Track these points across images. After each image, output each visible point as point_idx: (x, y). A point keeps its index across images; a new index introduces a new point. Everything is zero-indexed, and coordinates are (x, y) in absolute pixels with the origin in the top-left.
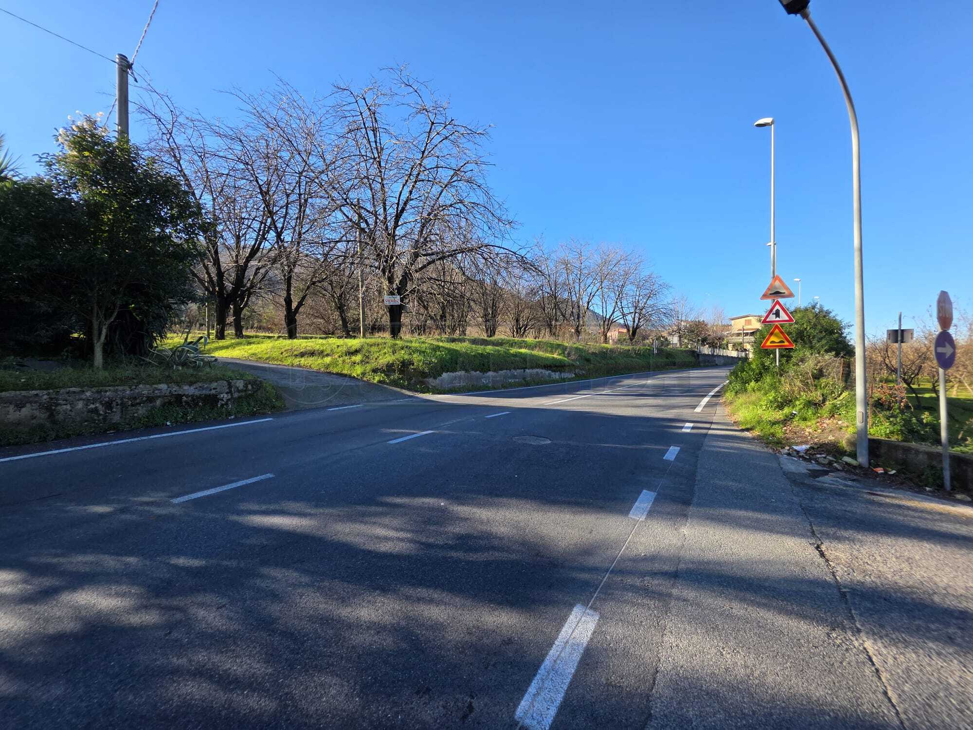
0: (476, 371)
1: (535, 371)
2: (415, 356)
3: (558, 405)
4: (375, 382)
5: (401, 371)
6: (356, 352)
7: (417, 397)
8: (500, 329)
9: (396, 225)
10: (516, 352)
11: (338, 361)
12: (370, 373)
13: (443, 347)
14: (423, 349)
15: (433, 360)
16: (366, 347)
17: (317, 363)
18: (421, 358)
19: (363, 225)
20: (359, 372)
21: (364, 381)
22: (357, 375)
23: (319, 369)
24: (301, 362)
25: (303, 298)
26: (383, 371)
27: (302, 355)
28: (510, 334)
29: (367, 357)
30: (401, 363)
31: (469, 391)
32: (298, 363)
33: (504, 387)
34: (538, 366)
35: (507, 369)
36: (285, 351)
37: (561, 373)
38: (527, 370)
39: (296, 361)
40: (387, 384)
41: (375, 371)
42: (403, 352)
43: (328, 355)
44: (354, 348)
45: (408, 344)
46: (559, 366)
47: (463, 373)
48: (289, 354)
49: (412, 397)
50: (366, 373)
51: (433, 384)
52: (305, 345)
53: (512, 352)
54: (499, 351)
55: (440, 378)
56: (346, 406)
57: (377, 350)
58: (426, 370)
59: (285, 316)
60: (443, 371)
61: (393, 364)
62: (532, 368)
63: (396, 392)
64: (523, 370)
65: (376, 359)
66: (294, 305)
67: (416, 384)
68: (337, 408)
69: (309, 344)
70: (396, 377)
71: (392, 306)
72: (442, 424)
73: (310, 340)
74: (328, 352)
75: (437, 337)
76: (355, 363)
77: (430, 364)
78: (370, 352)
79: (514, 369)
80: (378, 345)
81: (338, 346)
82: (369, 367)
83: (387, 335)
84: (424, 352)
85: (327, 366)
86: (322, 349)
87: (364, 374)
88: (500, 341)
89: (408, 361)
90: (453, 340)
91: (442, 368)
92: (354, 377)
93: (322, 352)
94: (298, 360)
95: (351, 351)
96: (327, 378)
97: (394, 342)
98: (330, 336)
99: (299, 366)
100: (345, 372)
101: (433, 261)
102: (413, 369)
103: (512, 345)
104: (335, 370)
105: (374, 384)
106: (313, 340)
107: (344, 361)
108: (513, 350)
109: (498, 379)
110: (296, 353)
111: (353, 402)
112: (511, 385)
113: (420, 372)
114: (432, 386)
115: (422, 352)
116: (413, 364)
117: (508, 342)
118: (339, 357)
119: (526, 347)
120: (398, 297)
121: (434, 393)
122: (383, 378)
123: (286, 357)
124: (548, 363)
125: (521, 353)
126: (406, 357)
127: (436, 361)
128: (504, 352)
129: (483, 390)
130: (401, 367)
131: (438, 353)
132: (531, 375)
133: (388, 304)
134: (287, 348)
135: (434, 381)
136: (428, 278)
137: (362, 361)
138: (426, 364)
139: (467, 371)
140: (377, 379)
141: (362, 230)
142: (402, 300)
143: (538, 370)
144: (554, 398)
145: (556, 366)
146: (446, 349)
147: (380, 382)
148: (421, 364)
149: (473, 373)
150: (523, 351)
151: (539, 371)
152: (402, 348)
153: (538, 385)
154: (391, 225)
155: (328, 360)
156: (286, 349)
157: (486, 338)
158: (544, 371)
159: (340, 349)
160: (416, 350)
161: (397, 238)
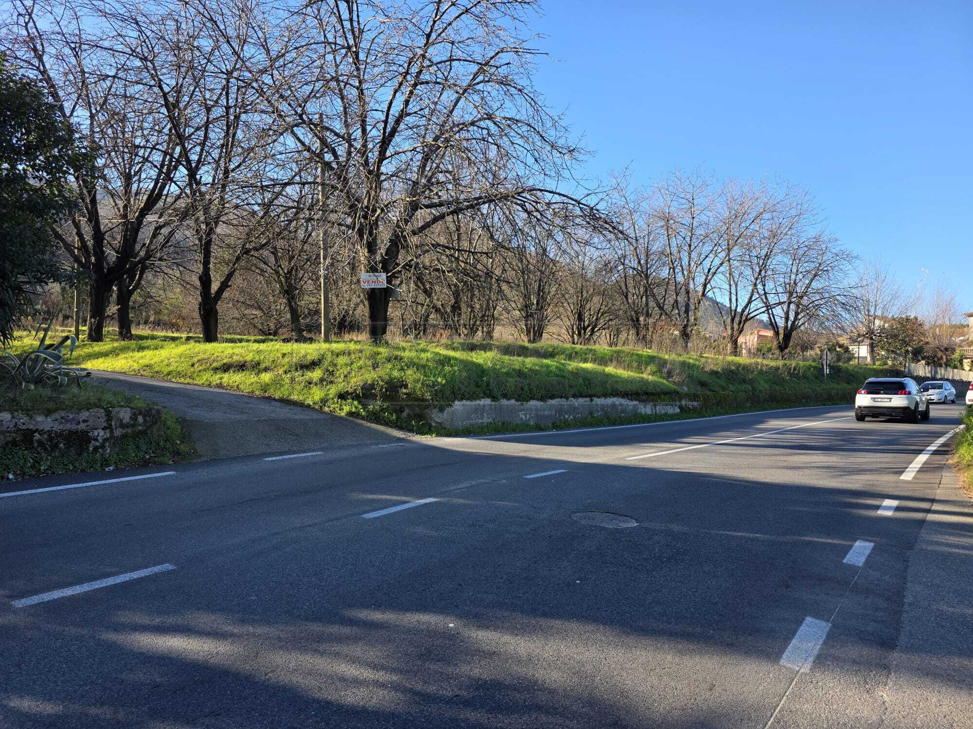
0: (509, 399)
1: (610, 401)
2: (409, 372)
3: (650, 460)
4: (343, 414)
5: (385, 398)
6: (313, 365)
7: (411, 442)
8: (550, 329)
9: (382, 157)
10: (577, 369)
11: (282, 380)
12: (336, 400)
13: (456, 359)
14: (423, 362)
15: (439, 380)
16: (329, 357)
17: (248, 382)
18: (419, 376)
19: (328, 157)
20: (317, 398)
21: (325, 413)
22: (314, 403)
23: (253, 392)
24: (224, 380)
25: (230, 276)
26: (356, 397)
27: (226, 368)
29: (332, 373)
30: (386, 383)
31: (497, 432)
32: (218, 382)
33: (556, 426)
34: (615, 393)
35: (561, 397)
36: (199, 361)
37: (655, 405)
38: (595, 399)
39: (216, 379)
40: (363, 418)
41: (342, 396)
42: (389, 366)
43: (266, 370)
44: (310, 358)
45: (398, 353)
46: (651, 393)
47: (487, 401)
48: (204, 367)
49: (400, 440)
50: (328, 400)
51: (438, 420)
52: (230, 351)
53: (570, 368)
54: (548, 366)
55: (449, 409)
56: (295, 452)
57: (348, 362)
58: (428, 396)
59: (200, 305)
60: (455, 398)
61: (373, 386)
62: (605, 395)
63: (376, 432)
64: (588, 399)
65: (345, 376)
66: (215, 287)
67: (409, 418)
68: (281, 457)
69: (237, 351)
70: (377, 408)
71: (373, 290)
72: (452, 488)
73: (239, 344)
74: (266, 364)
75: (444, 341)
76: (310, 383)
77: (434, 386)
78: (335, 365)
79: (575, 396)
80: (349, 354)
81: (284, 355)
82: (333, 390)
83: (364, 336)
84: (424, 367)
85: (265, 387)
86: (257, 358)
87: (324, 401)
88: (550, 350)
89: (398, 380)
90: (472, 348)
91: (453, 393)
92: (309, 406)
93: (258, 364)
94: (219, 376)
95: (305, 362)
96: (266, 407)
97: (375, 349)
98: (271, 337)
99: (220, 386)
100: (294, 397)
101: (442, 217)
102: (406, 394)
103: (570, 357)
104: (277, 395)
105: (341, 418)
106: (244, 344)
107: (293, 380)
108: (573, 365)
109: (546, 413)
110: (215, 365)
111: (306, 447)
112: (567, 425)
113: (417, 399)
114: (437, 423)
115: (420, 367)
116: (406, 386)
117: (564, 351)
118: (285, 372)
119: (594, 361)
120: (384, 276)
121: (439, 435)
122: (356, 407)
123: (200, 371)
124: (634, 388)
125: (583, 370)
126: (396, 374)
127: (444, 382)
128: (557, 367)
129: (522, 431)
130: (386, 391)
131: (447, 369)
132: (603, 407)
133: (366, 286)
134: (201, 356)
135: (440, 415)
136: (432, 245)
137: (322, 380)
138: (428, 386)
139: (494, 398)
140: (346, 409)
141: (327, 165)
142: (389, 280)
143: (615, 399)
144: (643, 448)
145: (646, 393)
147: (351, 414)
148: (419, 385)
149: (504, 402)
150: (589, 366)
152: (389, 360)
153: (614, 425)
154: (373, 156)
155: (266, 377)
156: (199, 358)
158: (624, 401)
159: (286, 360)
160: (411, 364)
161: (383, 178)
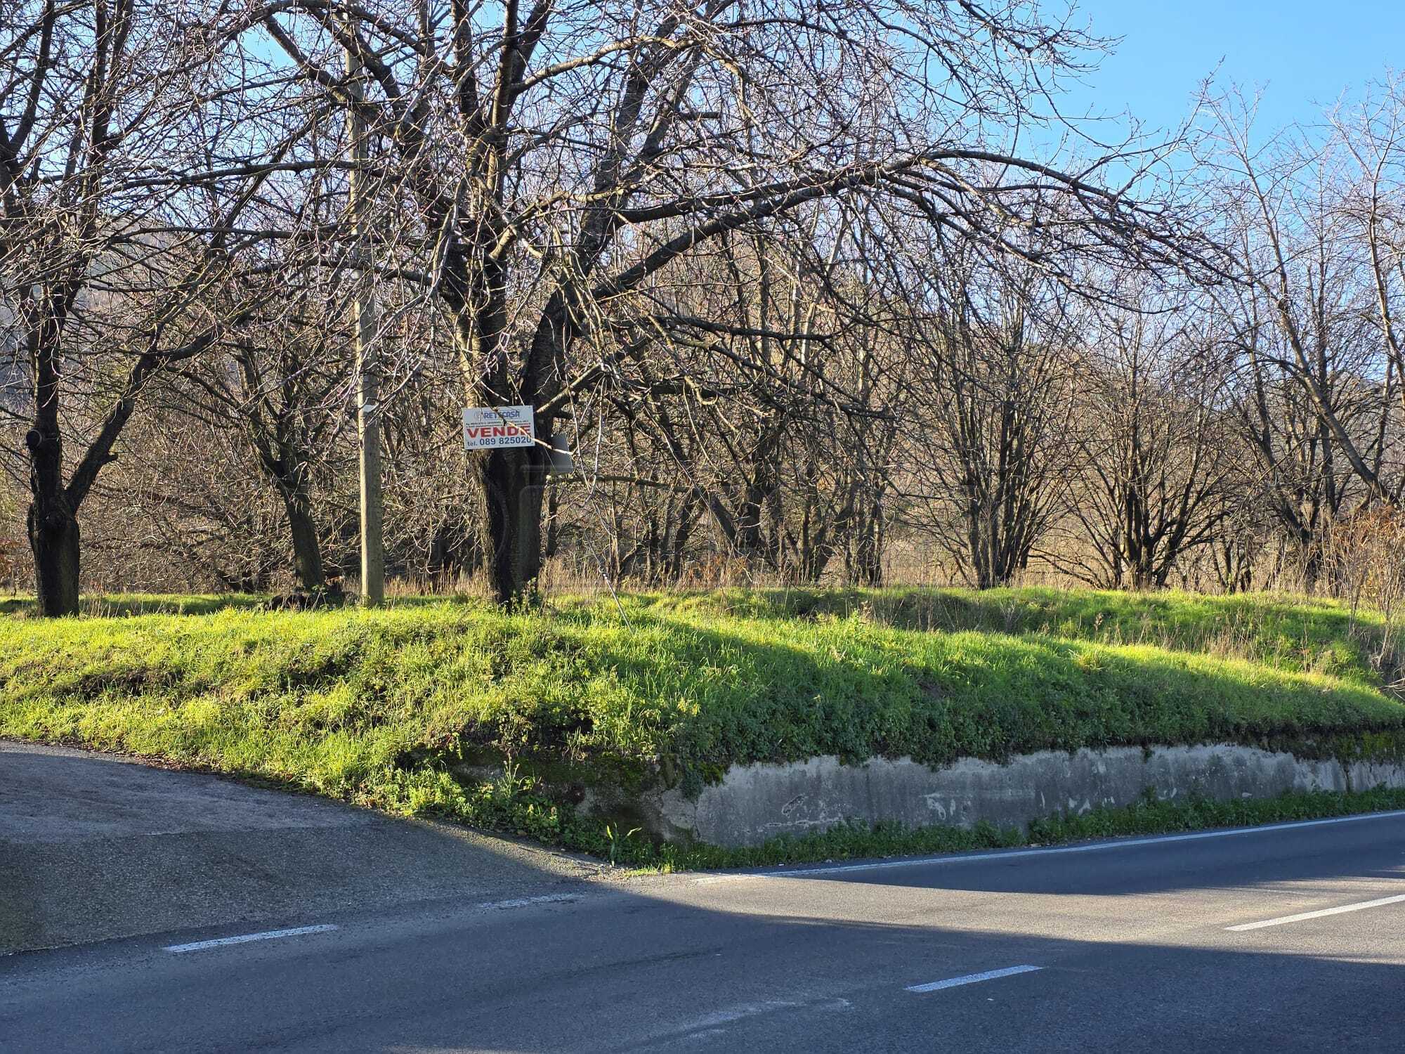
0: (894, 755)
1: (1204, 753)
2: (597, 684)
3: (1302, 930)
4: (408, 812)
5: (528, 761)
6: (332, 671)
7: (596, 888)
8: (1048, 542)
9: (511, 85)
10: (1100, 663)
11: (244, 717)
12: (388, 772)
13: (734, 642)
14: (640, 654)
15: (682, 705)
16: (374, 648)
17: (149, 727)
18: (623, 694)
19: (374, 92)
20: (336, 767)
21: (357, 809)
22: (328, 782)
23: (160, 754)
24: (83, 723)
25: (114, 426)
26: (447, 762)
27: (90, 688)
28: (1096, 565)
29: (379, 695)
30: (531, 718)
31: (859, 852)
32: (68, 728)
33: (1039, 835)
34: (1221, 730)
35: (1054, 746)
36: (18, 670)
37: (1345, 764)
38: (1159, 751)
39: (61, 719)
40: (464, 823)
41: (407, 760)
42: (541, 668)
43: (201, 689)
44: (319, 655)
45: (571, 631)
46: (1333, 729)
47: (826, 765)
48: (31, 686)
49: (566, 883)
50: (366, 773)
51: (681, 823)
52: (107, 641)
53: (1080, 660)
54: (1012, 657)
55: (713, 791)
56: (255, 927)
57: (426, 659)
58: (649, 753)
59: (31, 512)
60: (731, 757)
61: (491, 729)
62: (1189, 738)
63: (500, 861)
64: (1137, 751)
65: (418, 703)
66: (72, 457)
67: (600, 816)
68: (212, 943)
69: (123, 639)
70: (506, 790)
71: (497, 453)
72: (685, 1026)
73: (131, 620)
74: (206, 673)
75: (729, 590)
76: (319, 725)
77: (665, 723)
78: (391, 671)
79: (1094, 742)
80: (431, 637)
81: (250, 647)
82: (381, 743)
83: (477, 586)
84: (639, 667)
85: (194, 740)
86: (176, 659)
87: (356, 775)
88: (1034, 606)
89: (565, 710)
90: (805, 608)
91: (725, 742)
92: (313, 791)
93: (179, 674)
94: (68, 712)
95: (307, 667)
96: (192, 797)
97: (502, 621)
98: (240, 595)
99: (72, 740)
100: (273, 767)
101: (682, 245)
102: (586, 748)
103: (1089, 628)
104: (229, 759)
105: (403, 823)
106: (146, 619)
107: (272, 716)
108: (1089, 651)
109: (1008, 794)
110: (62, 680)
111: (291, 911)
112: (1075, 829)
113: (619, 763)
114: (677, 830)
115: (624, 668)
116: (587, 726)
117: (1072, 610)
118: (252, 696)
119: (1153, 636)
120: (526, 413)
121: (684, 864)
122: (445, 792)
123: (19, 700)
124: (1277, 714)
125: (1127, 666)
126: (558, 691)
127: (695, 710)
128: (1040, 659)
129: (934, 849)
130: (531, 741)
131: (708, 671)
132: (1184, 775)
133: (480, 445)
134: (26, 657)
135: (688, 807)
136: (661, 321)
137: (352, 715)
138: (649, 723)
139: (848, 755)
140: (418, 796)
141: (366, 113)
142: (542, 426)
143: (1220, 750)
144: (1291, 895)
145: (1316, 729)
146: (747, 648)
147: (430, 811)
148: (622, 723)
149: (878, 763)
150: (1141, 653)
151: (1223, 751)
152: (539, 652)
153: (1219, 824)
154: (487, 79)
155: (200, 710)
156: (20, 662)
157: (961, 593)
158: (1247, 754)
159: (256, 659)
160: (605, 661)
161: (516, 141)
